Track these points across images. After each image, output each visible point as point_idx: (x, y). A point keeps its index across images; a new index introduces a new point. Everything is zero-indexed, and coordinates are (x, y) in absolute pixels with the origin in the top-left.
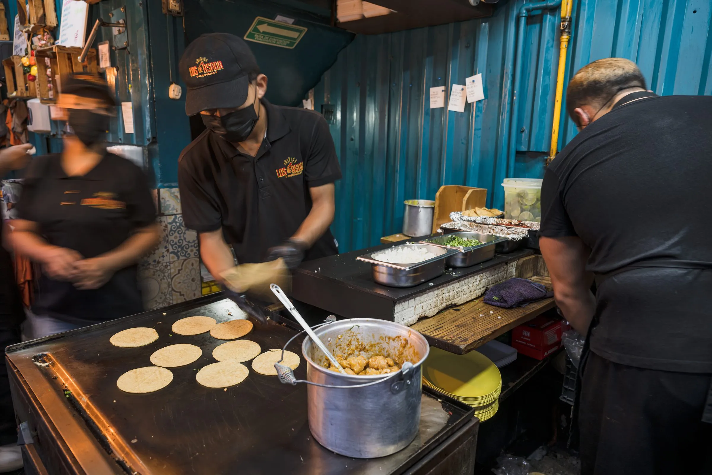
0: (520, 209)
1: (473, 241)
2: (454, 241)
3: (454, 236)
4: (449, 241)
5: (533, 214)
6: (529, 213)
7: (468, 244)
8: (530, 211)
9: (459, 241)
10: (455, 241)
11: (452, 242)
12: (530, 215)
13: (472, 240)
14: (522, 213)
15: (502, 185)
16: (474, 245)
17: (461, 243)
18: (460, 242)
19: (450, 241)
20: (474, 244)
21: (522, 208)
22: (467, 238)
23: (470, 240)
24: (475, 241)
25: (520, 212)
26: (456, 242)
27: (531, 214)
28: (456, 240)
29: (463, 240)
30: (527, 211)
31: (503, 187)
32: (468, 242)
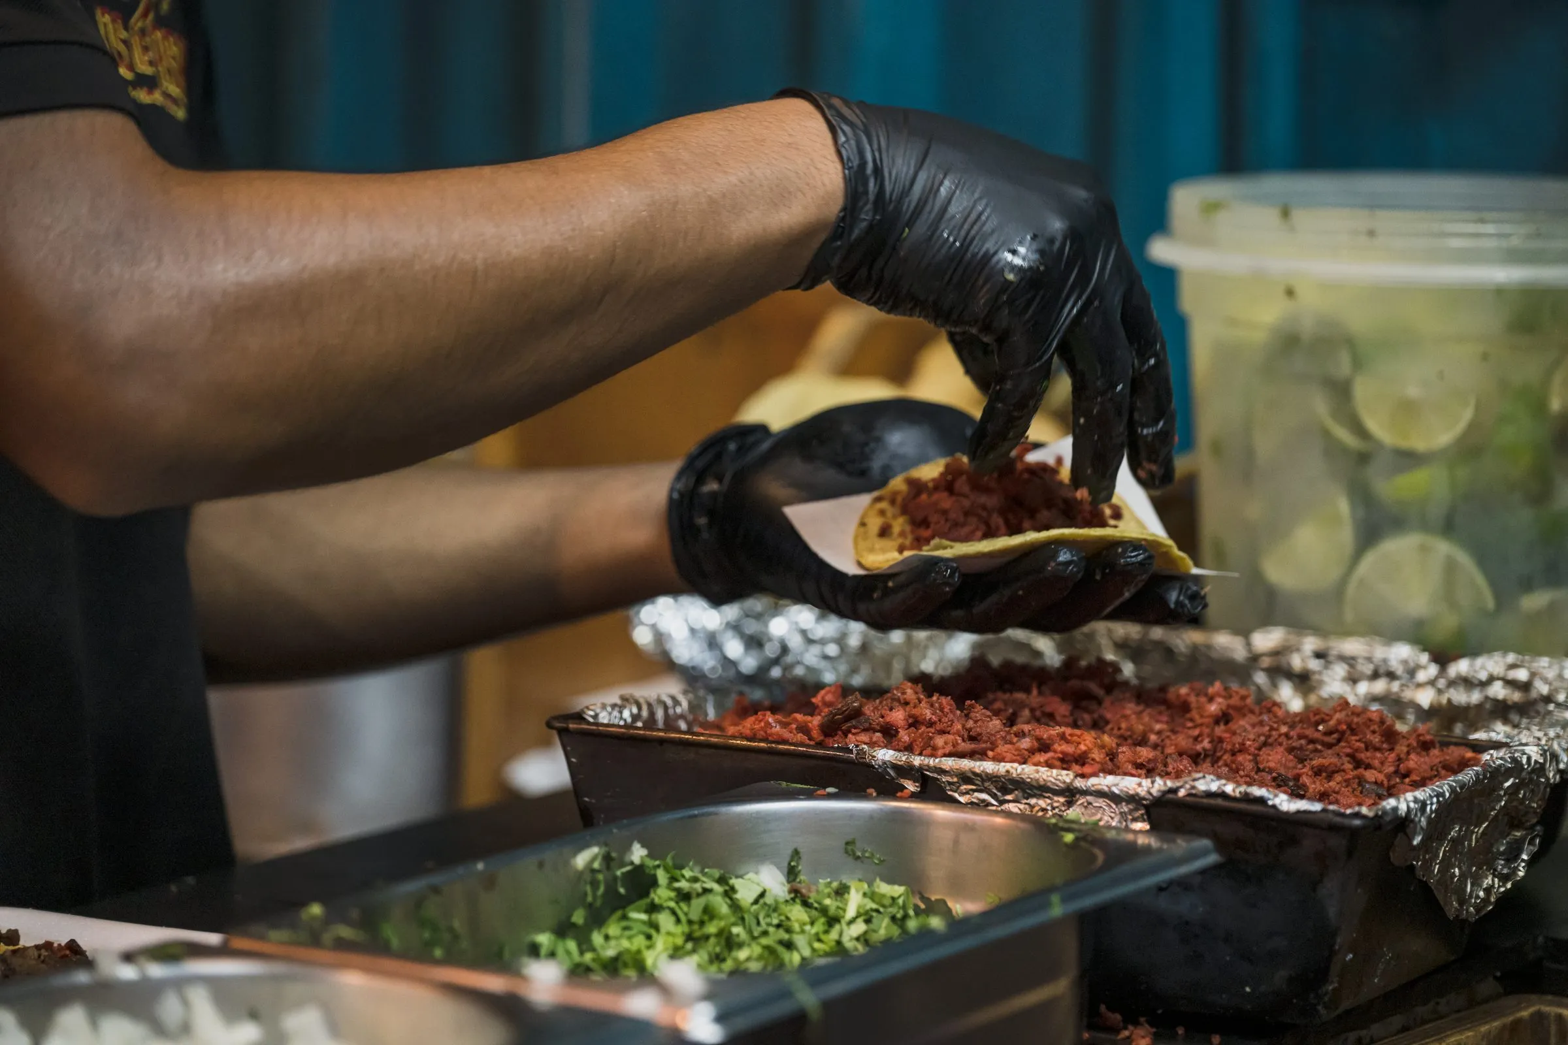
0: (1343, 506)
1: (855, 901)
2: (638, 916)
3: (638, 853)
4: (578, 917)
5: (1482, 559)
6: (1443, 548)
7: (800, 940)
8: (1448, 528)
9: (695, 909)
10: (653, 908)
11: (613, 929)
12: (1451, 567)
13: (841, 892)
14: (1370, 560)
15: (1161, 250)
16: (863, 938)
17: (712, 929)
18: (709, 913)
19: (597, 919)
20: (859, 928)
21: (1362, 496)
22: (791, 873)
23: (821, 888)
24: (871, 895)
25: (1346, 535)
26: (665, 920)
27: (1464, 559)
28: (662, 894)
29: (746, 892)
30: (1425, 526)
31: (1168, 275)
32: (797, 913)
